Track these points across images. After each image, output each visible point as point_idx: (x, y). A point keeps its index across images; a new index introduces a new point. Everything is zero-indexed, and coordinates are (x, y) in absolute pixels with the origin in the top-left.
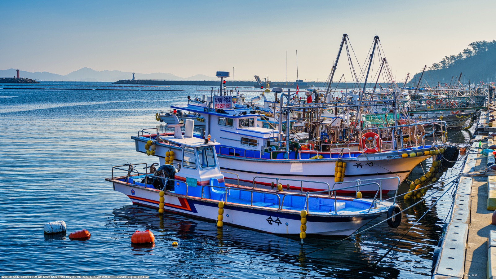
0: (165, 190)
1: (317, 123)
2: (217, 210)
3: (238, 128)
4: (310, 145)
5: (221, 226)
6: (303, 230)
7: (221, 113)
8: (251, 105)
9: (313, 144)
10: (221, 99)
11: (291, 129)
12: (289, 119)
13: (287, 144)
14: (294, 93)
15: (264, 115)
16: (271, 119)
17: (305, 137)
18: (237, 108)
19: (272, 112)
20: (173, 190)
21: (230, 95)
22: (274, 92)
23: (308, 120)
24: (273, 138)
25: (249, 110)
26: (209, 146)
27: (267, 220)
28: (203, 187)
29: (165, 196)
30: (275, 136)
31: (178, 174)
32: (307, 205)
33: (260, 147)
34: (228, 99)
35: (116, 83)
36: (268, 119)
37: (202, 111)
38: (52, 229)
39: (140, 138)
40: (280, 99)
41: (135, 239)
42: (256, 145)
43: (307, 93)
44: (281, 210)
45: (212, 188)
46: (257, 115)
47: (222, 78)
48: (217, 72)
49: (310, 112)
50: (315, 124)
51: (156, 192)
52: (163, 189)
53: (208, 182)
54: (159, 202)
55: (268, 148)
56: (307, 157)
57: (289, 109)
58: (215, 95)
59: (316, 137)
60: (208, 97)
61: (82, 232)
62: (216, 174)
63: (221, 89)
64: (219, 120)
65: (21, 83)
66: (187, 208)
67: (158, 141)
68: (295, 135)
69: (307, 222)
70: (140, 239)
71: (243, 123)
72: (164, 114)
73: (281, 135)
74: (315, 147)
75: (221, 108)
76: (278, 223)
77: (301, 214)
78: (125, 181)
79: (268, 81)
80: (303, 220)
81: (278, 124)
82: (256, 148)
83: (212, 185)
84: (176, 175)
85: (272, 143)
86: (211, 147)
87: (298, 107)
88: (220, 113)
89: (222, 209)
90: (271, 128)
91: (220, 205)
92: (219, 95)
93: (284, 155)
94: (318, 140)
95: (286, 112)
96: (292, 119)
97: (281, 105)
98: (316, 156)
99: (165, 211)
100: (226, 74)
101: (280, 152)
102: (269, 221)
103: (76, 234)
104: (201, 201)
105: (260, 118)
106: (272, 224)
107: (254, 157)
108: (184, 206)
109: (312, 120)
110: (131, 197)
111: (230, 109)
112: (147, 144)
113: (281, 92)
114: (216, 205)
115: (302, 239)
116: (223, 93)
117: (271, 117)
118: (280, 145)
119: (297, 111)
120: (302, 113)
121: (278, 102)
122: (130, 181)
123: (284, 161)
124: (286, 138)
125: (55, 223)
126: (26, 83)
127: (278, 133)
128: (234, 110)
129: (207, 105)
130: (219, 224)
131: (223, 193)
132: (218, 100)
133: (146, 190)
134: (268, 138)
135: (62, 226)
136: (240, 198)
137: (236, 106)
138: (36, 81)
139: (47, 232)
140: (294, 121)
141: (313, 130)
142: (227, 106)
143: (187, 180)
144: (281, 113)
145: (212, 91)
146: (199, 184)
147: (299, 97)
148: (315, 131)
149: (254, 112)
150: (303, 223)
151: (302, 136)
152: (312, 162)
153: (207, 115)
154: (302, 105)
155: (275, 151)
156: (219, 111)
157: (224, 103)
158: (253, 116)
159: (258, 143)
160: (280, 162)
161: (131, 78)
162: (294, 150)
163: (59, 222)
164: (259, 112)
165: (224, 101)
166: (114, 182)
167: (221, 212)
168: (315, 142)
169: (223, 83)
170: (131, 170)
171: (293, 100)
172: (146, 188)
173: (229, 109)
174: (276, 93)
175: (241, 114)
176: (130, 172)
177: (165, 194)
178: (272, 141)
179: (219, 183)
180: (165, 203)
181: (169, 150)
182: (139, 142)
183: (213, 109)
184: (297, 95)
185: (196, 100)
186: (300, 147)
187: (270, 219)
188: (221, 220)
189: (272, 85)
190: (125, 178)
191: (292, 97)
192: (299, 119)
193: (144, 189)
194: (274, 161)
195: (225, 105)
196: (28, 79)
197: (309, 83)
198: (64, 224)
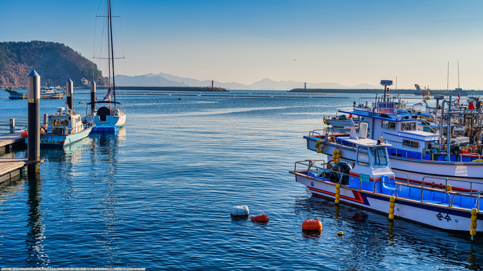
0: (341, 183)
1: (478, 128)
2: (388, 204)
3: (400, 131)
4: (471, 149)
5: (392, 219)
6: (474, 227)
7: (385, 117)
8: (413, 110)
9: (474, 148)
10: (385, 105)
11: (452, 133)
12: (450, 124)
13: (448, 147)
14: (455, 100)
15: (425, 120)
16: (432, 124)
17: (466, 142)
18: (399, 113)
19: (432, 117)
20: (348, 185)
21: (393, 101)
22: (436, 98)
23: (469, 125)
24: (434, 141)
25: (411, 115)
26: (382, 146)
27: (437, 216)
28: (376, 183)
29: (340, 189)
30: (435, 140)
31: (352, 170)
32: (478, 204)
33: (421, 149)
34: (391, 105)
35: (290, 91)
36: (429, 124)
37: (367, 115)
38: (237, 212)
39: (311, 138)
40: (441, 106)
41: (306, 226)
42: (417, 147)
43: (469, 100)
44: (451, 207)
45: (384, 183)
46: (418, 120)
47: (386, 86)
48: (381, 81)
49: (471, 118)
50: (476, 129)
51: (332, 185)
52: (339, 183)
53: (380, 179)
54: (335, 194)
55: (429, 150)
56: (468, 160)
57: (451, 115)
58: (379, 101)
59: (477, 141)
60: (373, 103)
61: (262, 216)
62: (387, 172)
63: (385, 96)
64: (382, 124)
65: (215, 91)
66: (360, 200)
67: (327, 141)
68: (456, 139)
69: (477, 220)
70: (311, 226)
71: (405, 127)
72: (330, 118)
73: (442, 139)
74: (476, 151)
75: (384, 113)
76: (448, 219)
77: (471, 212)
78: (306, 174)
79: (428, 89)
80: (473, 218)
81: (439, 128)
82: (418, 150)
83: (384, 181)
84: (350, 171)
85: (433, 145)
86: (383, 148)
87: (459, 112)
88: (383, 117)
89: (393, 203)
90: (432, 132)
91: (392, 200)
92: (383, 101)
93: (444, 157)
94: (479, 144)
95: (448, 117)
96: (453, 124)
97: (443, 111)
98: (477, 160)
99: (341, 202)
100: (390, 83)
101: (441, 155)
102: (439, 217)
103: (257, 217)
104: (374, 195)
105: (421, 123)
106: (441, 220)
107: (415, 158)
108: (357, 199)
109: (473, 126)
110: (311, 189)
111: (393, 114)
112: (317, 143)
113: (442, 99)
114: (387, 199)
115: (472, 236)
116: (386, 100)
117: (432, 121)
118: (441, 148)
119: (458, 117)
120: (463, 118)
121: (439, 108)
122: (310, 175)
123: (445, 163)
124: (447, 141)
125: (240, 208)
126: (219, 91)
127: (439, 137)
128: (396, 115)
129: (371, 110)
130: (390, 216)
131: (394, 189)
132: (381, 105)
133: (324, 183)
134: (429, 141)
135: (246, 210)
136: (409, 196)
137: (399, 111)
138: (226, 90)
139: (233, 214)
140: (455, 126)
141: (474, 135)
142: (390, 111)
143: (360, 176)
144: (442, 118)
145: (376, 98)
146: (371, 180)
147: (461, 104)
148: (476, 135)
149: (416, 117)
150: (474, 221)
151: (463, 140)
152: (473, 165)
153: (371, 119)
154: (463, 111)
155: (436, 153)
156: (382, 115)
157: (388, 108)
158: (415, 121)
159: (419, 145)
160: (442, 164)
161: (303, 87)
162: (455, 153)
163: (243, 207)
164: (421, 117)
165: (387, 107)
166: (296, 175)
167: (393, 206)
168: (476, 146)
169: (387, 91)
170: (311, 165)
171: (454, 106)
172: (324, 181)
173: (391, 114)
174: (438, 99)
175: (403, 118)
176: (310, 167)
177: (341, 187)
178: (433, 144)
179: (390, 180)
180: (340, 195)
181: (337, 149)
182: (310, 141)
183: (377, 113)
184: (458, 102)
185: (360, 106)
186: (461, 151)
187: (440, 215)
188: (393, 213)
189: (432, 93)
190: (305, 172)
191: (454, 104)
192: (460, 125)
193: (322, 182)
194: (435, 162)
195: (388, 110)
196: (220, 88)
197: (468, 91)
198: (247, 208)
